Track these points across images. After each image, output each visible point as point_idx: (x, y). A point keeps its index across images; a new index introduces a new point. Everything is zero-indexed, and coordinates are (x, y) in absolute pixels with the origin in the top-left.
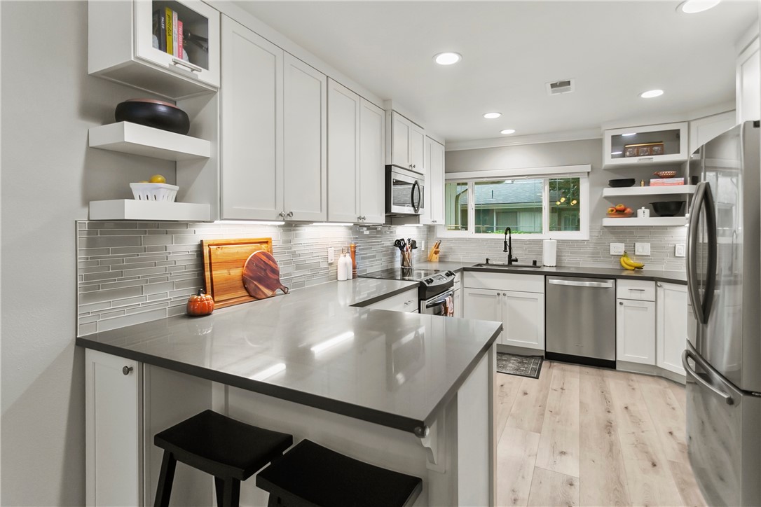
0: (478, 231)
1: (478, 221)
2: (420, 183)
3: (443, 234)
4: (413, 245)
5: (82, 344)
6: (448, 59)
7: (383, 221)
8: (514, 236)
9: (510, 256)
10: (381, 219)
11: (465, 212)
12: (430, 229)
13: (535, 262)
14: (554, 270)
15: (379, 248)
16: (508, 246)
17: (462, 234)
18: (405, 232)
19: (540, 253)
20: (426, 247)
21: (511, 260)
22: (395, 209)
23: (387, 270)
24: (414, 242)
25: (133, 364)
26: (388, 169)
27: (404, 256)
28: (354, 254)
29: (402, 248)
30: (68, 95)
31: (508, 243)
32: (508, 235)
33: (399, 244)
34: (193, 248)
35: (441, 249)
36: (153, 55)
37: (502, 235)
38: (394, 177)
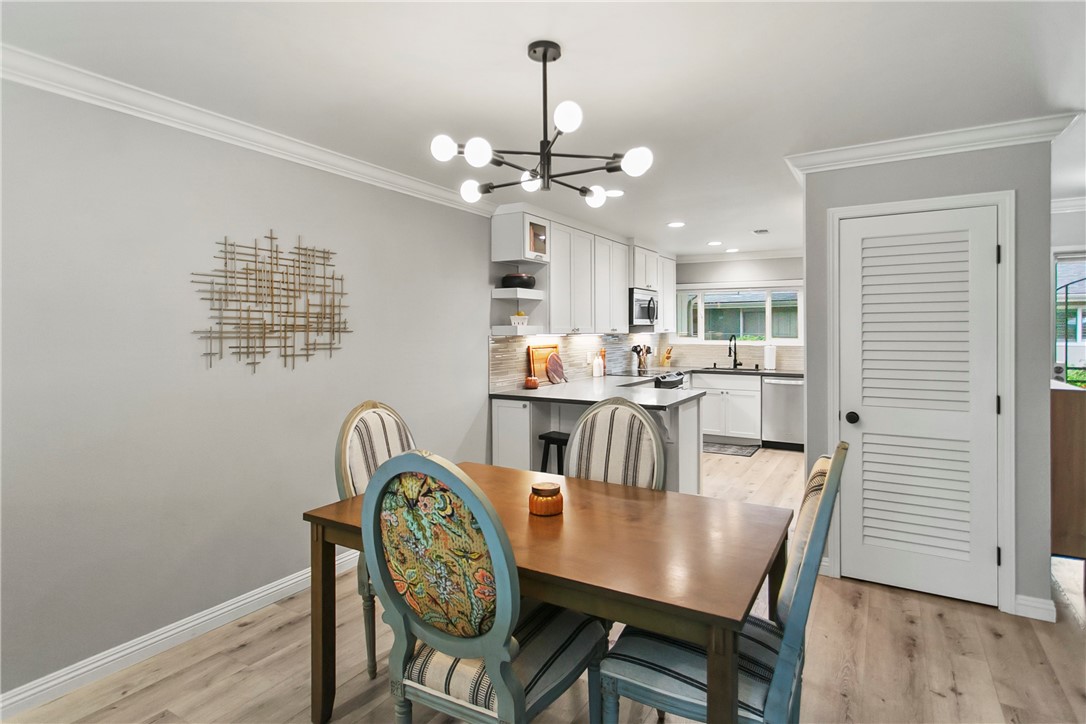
0: (706, 339)
2: (655, 300)
3: (674, 340)
4: (648, 351)
5: (492, 397)
6: (677, 225)
7: (627, 331)
8: (739, 343)
9: (735, 360)
10: (625, 329)
11: (695, 312)
12: (663, 336)
13: (757, 366)
14: (774, 372)
15: (620, 353)
16: (733, 352)
17: (692, 341)
18: (641, 339)
19: (762, 358)
20: (659, 353)
21: (736, 365)
22: (637, 322)
23: (626, 372)
24: (649, 348)
25: (527, 403)
26: (631, 291)
27: (640, 360)
28: (604, 357)
29: (638, 353)
30: (485, 273)
31: (733, 349)
32: (733, 342)
33: (635, 349)
34: (525, 350)
35: (672, 354)
36: (530, 255)
37: (727, 342)
38: (636, 296)
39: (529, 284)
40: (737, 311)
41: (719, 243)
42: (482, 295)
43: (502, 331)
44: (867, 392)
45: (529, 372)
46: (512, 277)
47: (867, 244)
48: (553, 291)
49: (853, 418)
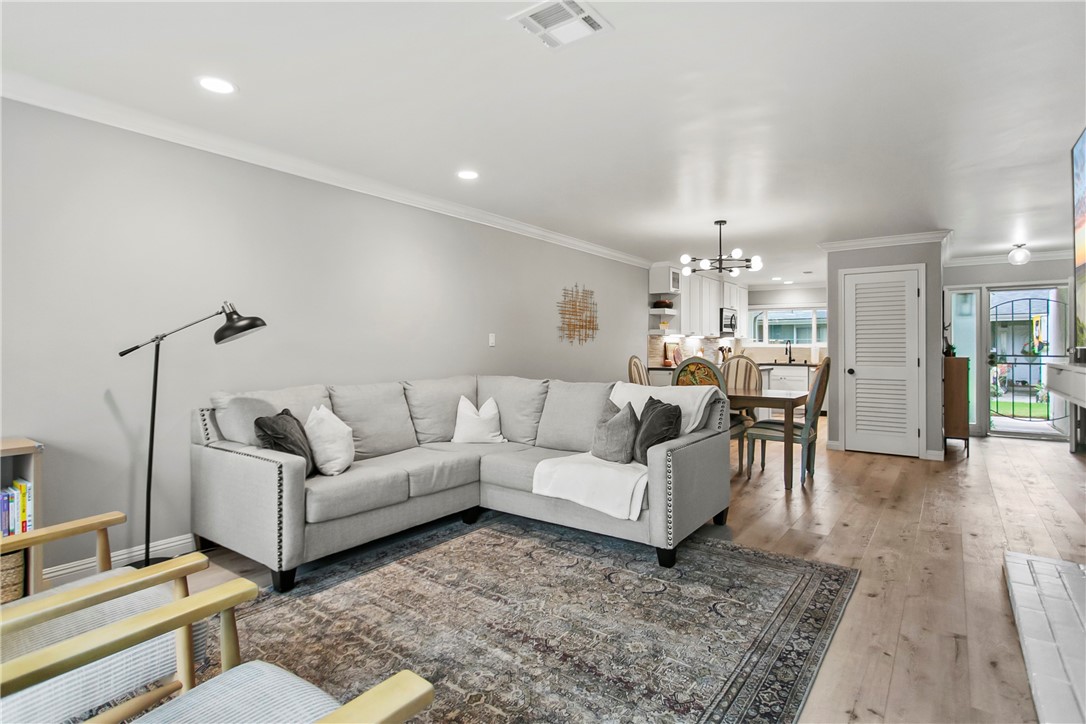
0: (770, 342)
1: (771, 337)
2: (736, 317)
3: (747, 344)
4: (730, 350)
5: (650, 369)
7: (718, 335)
8: (792, 346)
9: (790, 357)
11: (761, 328)
12: (739, 341)
13: (806, 361)
15: (711, 351)
16: (788, 351)
17: (760, 345)
18: (725, 342)
19: (810, 356)
20: (736, 352)
21: (791, 360)
22: (724, 330)
24: (730, 348)
26: (721, 310)
27: (724, 356)
28: (703, 352)
29: (723, 352)
32: (789, 345)
33: (721, 349)
34: (664, 344)
35: (745, 353)
36: (672, 290)
37: (784, 346)
38: (724, 313)
39: (669, 306)
40: (792, 326)
41: (779, 279)
42: (644, 312)
43: (654, 332)
44: (858, 359)
45: (666, 357)
46: (659, 302)
47: (858, 287)
48: (682, 310)
49: (851, 372)
